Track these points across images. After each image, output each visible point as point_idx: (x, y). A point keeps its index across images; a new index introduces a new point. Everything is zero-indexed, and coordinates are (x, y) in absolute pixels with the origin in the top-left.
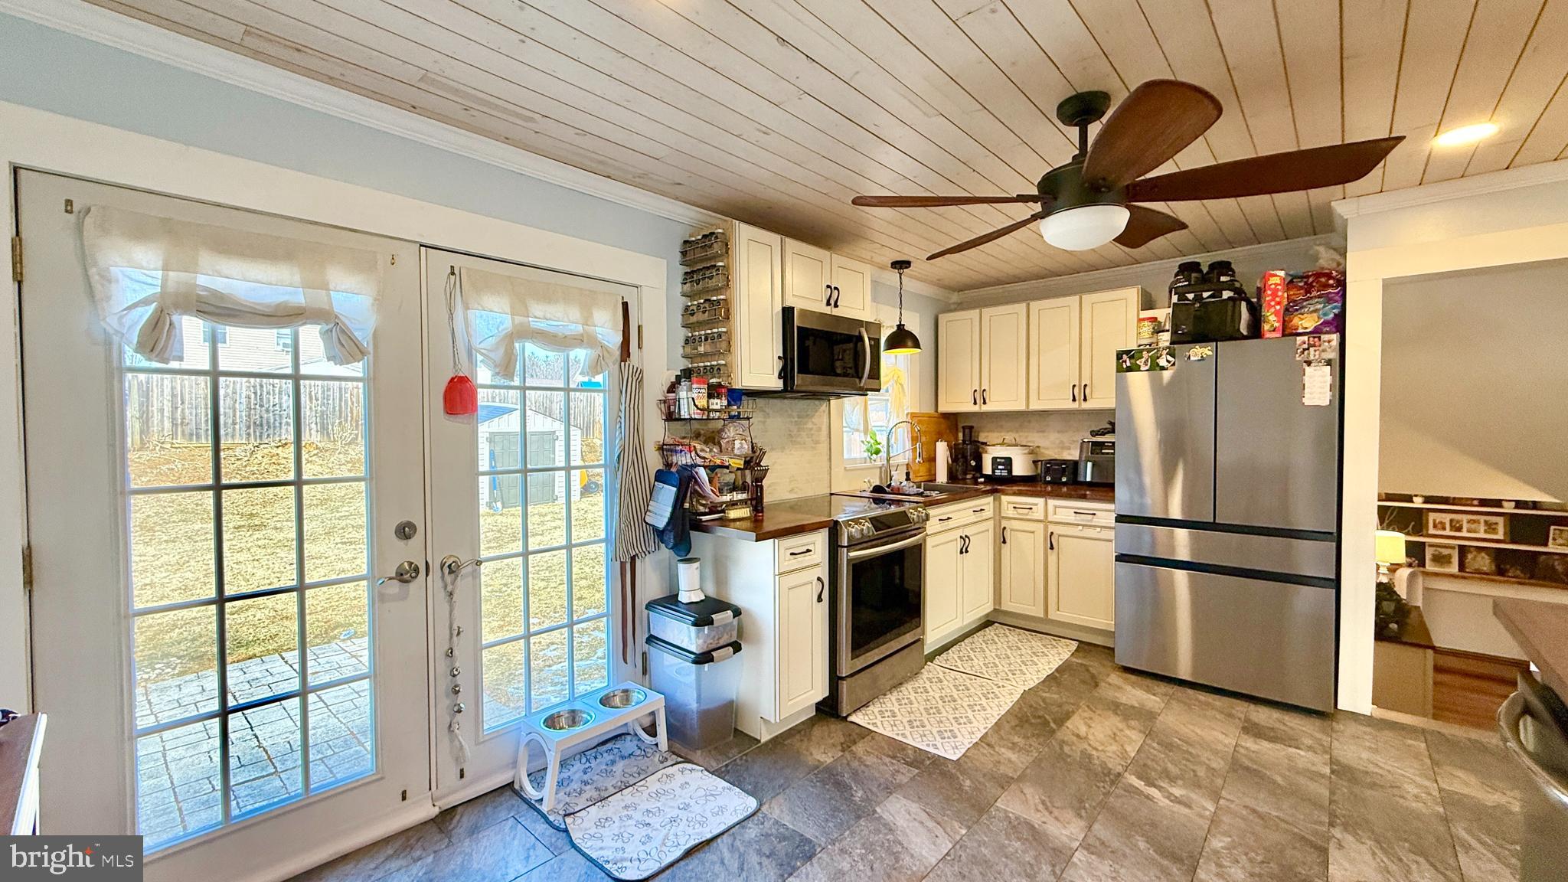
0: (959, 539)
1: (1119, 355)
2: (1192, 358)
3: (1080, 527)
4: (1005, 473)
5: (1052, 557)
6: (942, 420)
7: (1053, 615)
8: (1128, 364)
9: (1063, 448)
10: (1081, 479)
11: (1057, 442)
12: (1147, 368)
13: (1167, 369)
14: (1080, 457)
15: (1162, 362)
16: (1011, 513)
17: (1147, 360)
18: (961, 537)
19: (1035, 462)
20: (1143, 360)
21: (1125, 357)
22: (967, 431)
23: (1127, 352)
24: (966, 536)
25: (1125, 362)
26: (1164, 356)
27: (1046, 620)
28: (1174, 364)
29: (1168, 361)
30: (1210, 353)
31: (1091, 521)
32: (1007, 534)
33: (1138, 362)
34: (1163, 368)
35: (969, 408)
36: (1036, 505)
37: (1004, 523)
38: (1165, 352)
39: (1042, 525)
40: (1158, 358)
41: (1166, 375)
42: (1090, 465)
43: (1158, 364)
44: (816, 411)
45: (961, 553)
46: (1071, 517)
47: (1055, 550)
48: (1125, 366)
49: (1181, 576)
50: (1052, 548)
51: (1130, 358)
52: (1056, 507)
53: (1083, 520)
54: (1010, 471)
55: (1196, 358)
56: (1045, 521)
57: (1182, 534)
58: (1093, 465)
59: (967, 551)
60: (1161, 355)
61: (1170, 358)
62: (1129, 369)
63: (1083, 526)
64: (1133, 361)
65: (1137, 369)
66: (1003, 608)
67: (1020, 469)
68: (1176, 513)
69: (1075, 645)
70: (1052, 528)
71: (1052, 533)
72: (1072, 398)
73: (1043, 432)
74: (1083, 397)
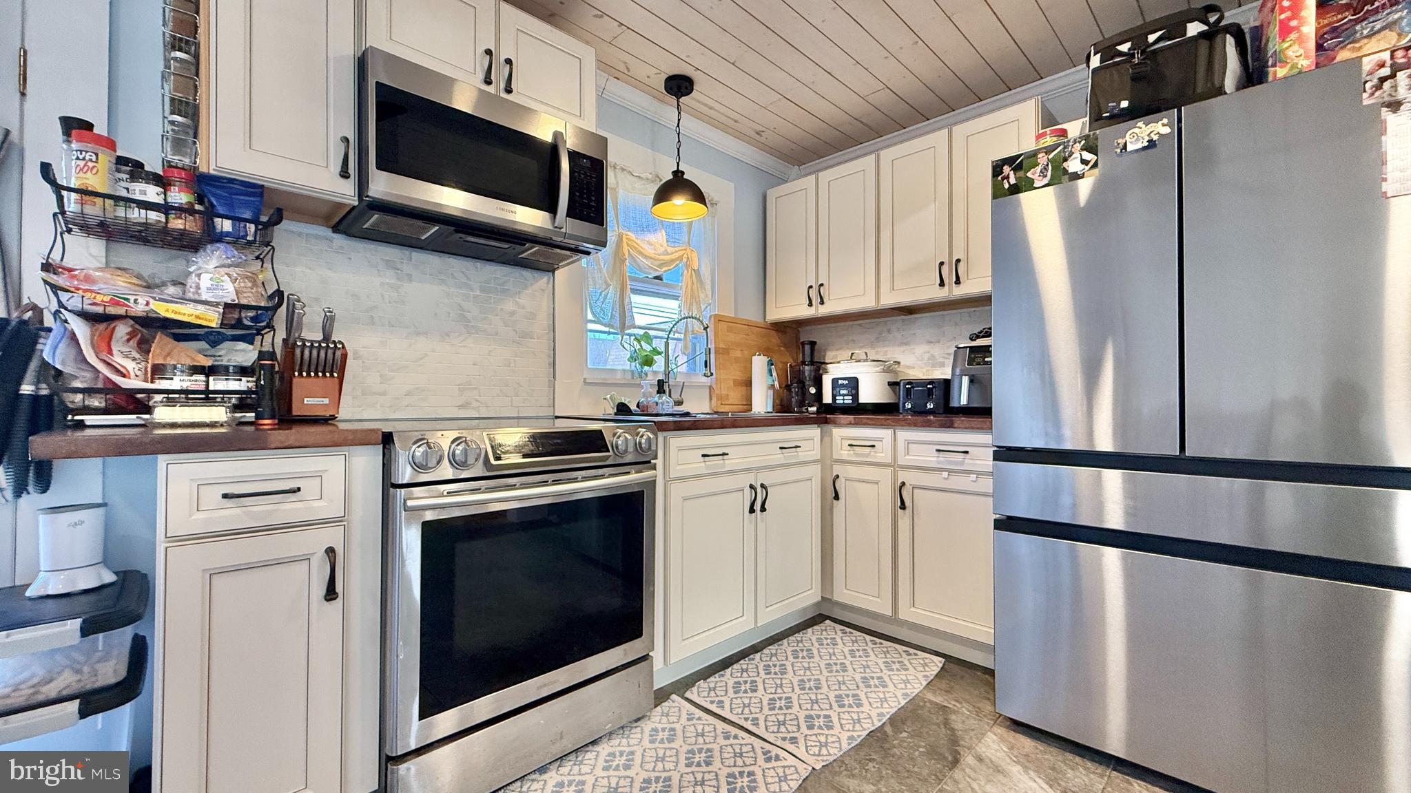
0: (747, 490)
1: (997, 169)
2: (1130, 148)
3: (945, 474)
4: (848, 400)
5: (904, 519)
6: (773, 333)
7: (906, 613)
8: (1013, 181)
9: (934, 366)
10: (954, 404)
11: (926, 356)
12: (1046, 181)
13: (1082, 176)
14: (953, 374)
15: (1074, 166)
16: (845, 453)
17: (1046, 169)
18: (751, 487)
19: (893, 385)
20: (1039, 169)
21: (1006, 169)
22: (807, 348)
23: (1010, 161)
24: (762, 486)
25: (1007, 177)
26: (1077, 155)
27: (894, 620)
28: (1095, 165)
29: (1084, 162)
30: (1167, 130)
31: (962, 463)
32: (840, 485)
33: (1029, 174)
34: (1076, 176)
35: (801, 311)
36: (881, 440)
37: (837, 469)
38: (1078, 146)
39: (888, 471)
40: (1065, 160)
41: (1084, 188)
42: (965, 380)
43: (1065, 171)
44: (526, 287)
45: (752, 510)
46: (932, 459)
47: (908, 511)
48: (1006, 186)
49: (1112, 557)
50: (903, 507)
51: (1015, 170)
52: (909, 442)
53: (951, 463)
54: (856, 396)
55: (1139, 146)
56: (893, 465)
57: (1113, 479)
58: (971, 381)
59: (763, 509)
60: (1071, 154)
61: (1087, 156)
62: (1015, 190)
63: (950, 471)
64: (1021, 174)
65: (1029, 185)
66: (836, 598)
67: (871, 393)
68: (1105, 443)
69: (939, 662)
70: (903, 476)
71: (903, 484)
72: (938, 281)
73: (906, 344)
74: (954, 279)
